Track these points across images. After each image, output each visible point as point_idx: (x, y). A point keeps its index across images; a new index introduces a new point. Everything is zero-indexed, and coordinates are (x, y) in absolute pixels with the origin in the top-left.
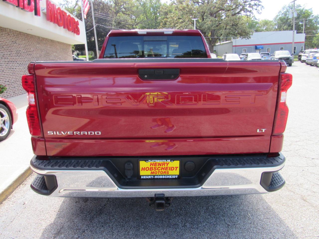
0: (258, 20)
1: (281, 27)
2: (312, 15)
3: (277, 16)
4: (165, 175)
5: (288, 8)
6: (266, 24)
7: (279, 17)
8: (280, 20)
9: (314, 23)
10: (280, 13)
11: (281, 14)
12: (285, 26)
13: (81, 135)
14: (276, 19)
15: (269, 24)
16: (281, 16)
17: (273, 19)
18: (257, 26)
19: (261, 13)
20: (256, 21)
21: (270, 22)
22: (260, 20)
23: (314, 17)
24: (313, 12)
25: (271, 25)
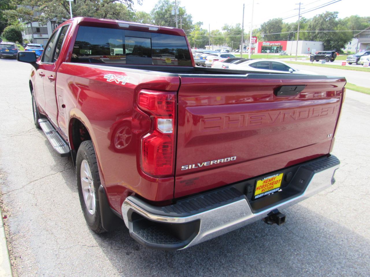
0: (134, 11)
1: (158, 22)
2: (186, 13)
3: (154, 9)
4: (271, 190)
5: (164, 3)
6: (143, 16)
7: (156, 11)
8: (157, 13)
9: (188, 22)
10: (156, 7)
11: (158, 8)
12: (162, 22)
13: (217, 164)
14: (153, 12)
15: (147, 17)
16: (157, 10)
17: (150, 12)
18: (134, 17)
19: (142, 4)
20: (132, 11)
21: (147, 15)
22: (137, 11)
23: (187, 15)
24: (186, 11)
25: (148, 18)
